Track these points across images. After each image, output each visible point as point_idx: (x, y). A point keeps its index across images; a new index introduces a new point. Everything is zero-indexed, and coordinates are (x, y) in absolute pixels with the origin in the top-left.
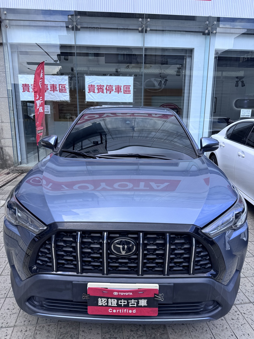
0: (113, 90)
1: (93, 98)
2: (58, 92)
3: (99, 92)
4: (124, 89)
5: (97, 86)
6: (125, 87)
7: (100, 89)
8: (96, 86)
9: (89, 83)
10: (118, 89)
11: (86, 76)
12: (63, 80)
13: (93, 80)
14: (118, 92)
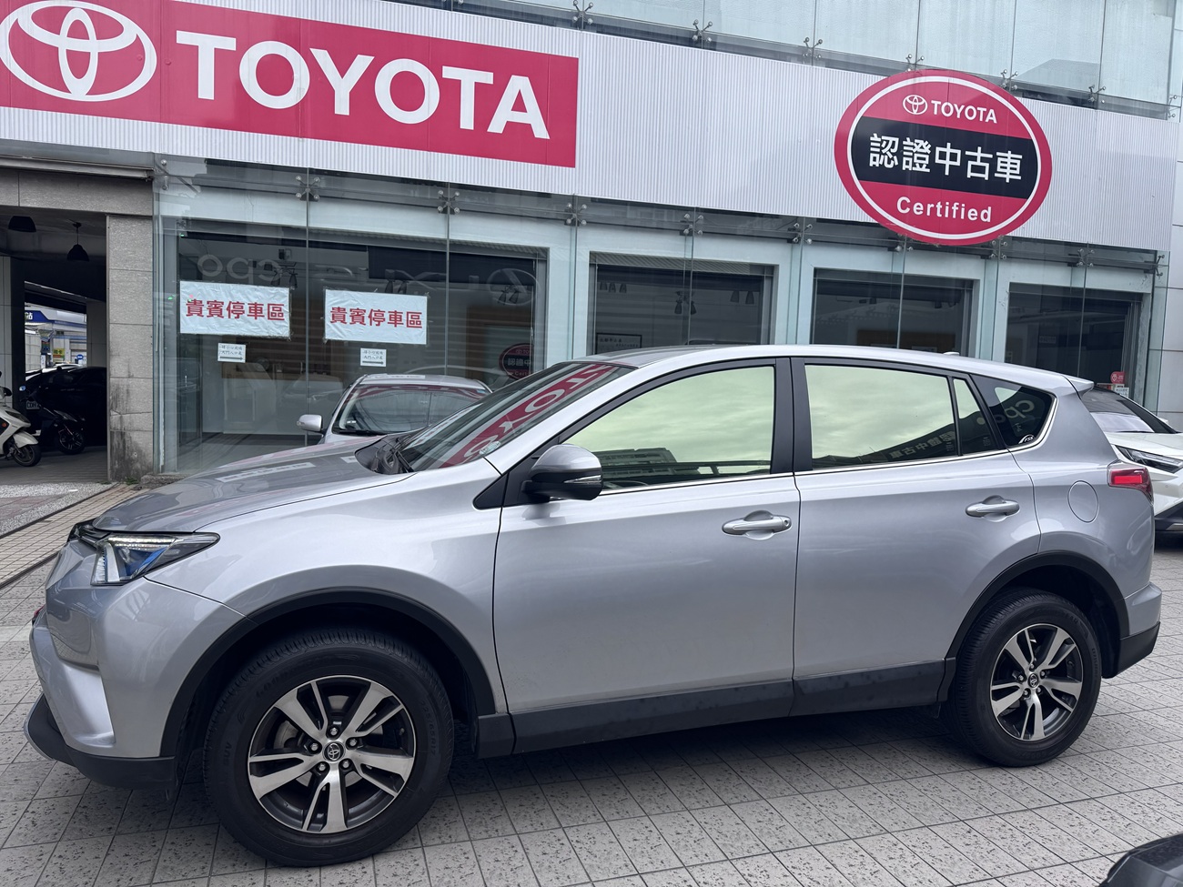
0: (384, 319)
1: (340, 334)
3: (353, 322)
4: (407, 318)
5: (351, 310)
6: (410, 315)
7: (358, 316)
8: (348, 310)
9: (334, 304)
10: (395, 318)
11: (327, 291)
12: (278, 297)
13: (342, 300)
14: (396, 324)
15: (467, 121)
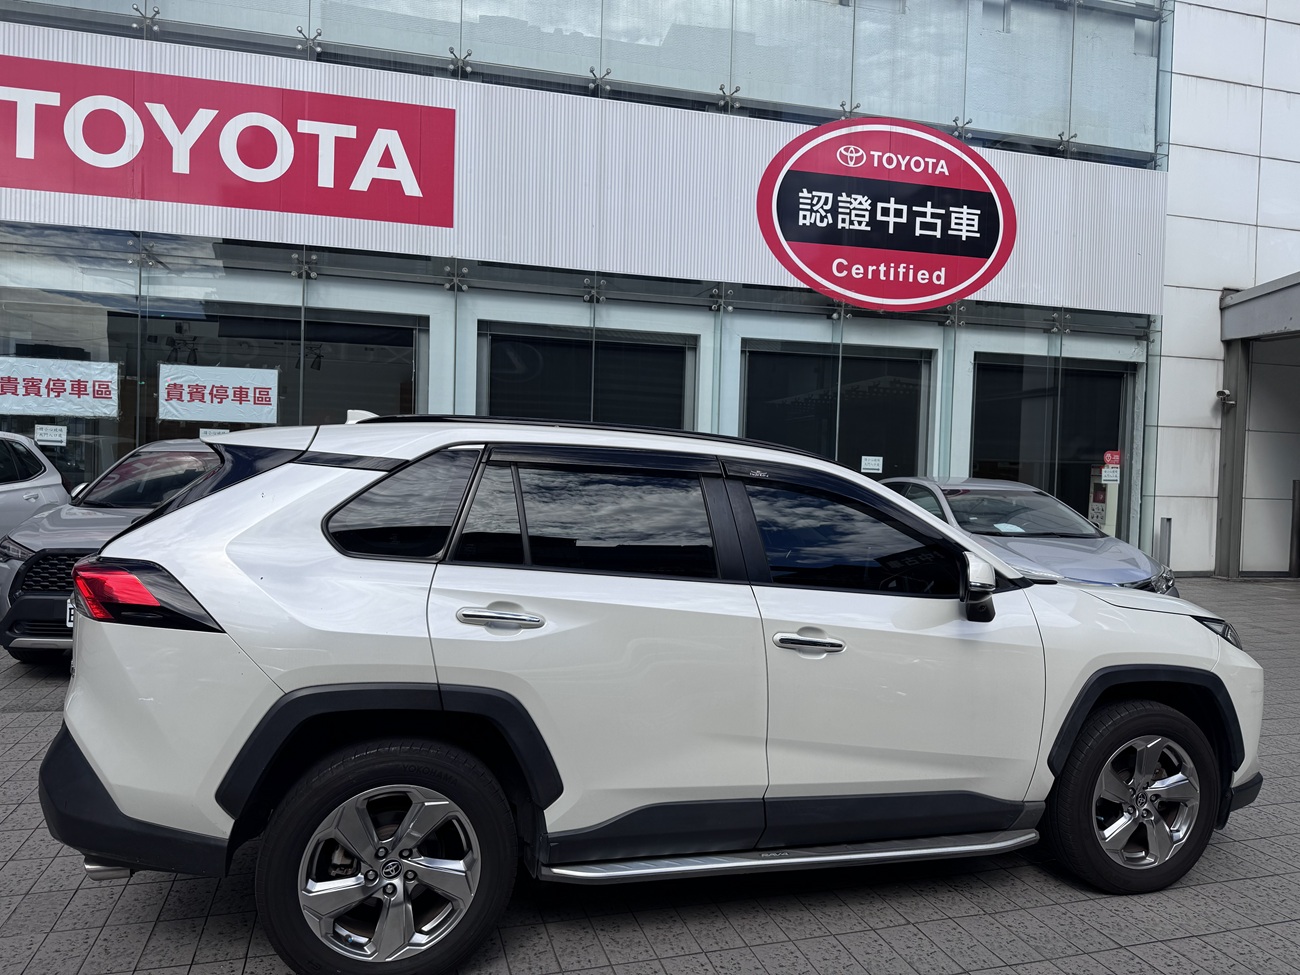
0: (228, 396)
2: (89, 398)
4: (255, 394)
5: (189, 387)
6: (257, 391)
9: (169, 381)
11: (162, 365)
12: (104, 373)
13: (180, 375)
14: (240, 402)
15: (326, 178)
